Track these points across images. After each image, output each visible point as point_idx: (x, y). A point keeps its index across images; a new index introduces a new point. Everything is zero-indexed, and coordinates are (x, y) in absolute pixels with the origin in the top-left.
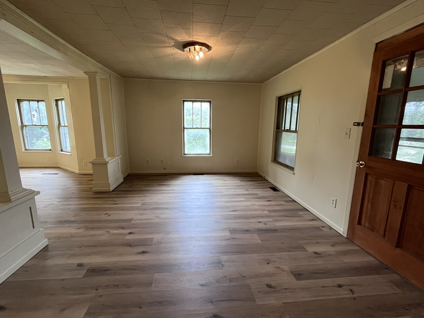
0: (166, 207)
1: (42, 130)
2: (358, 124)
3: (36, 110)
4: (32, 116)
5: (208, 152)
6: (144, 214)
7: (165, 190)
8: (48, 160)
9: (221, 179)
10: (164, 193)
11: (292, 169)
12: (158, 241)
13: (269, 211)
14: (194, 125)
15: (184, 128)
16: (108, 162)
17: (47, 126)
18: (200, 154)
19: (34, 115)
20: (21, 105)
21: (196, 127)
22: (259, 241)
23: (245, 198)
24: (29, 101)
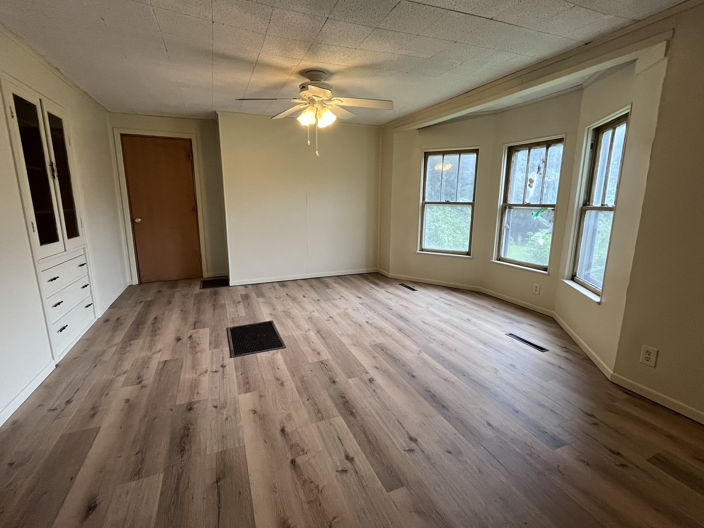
1: (539, 217)
4: (528, 183)
8: (534, 292)
17: (553, 206)
19: (532, 181)
20: (513, 159)
24: (529, 146)
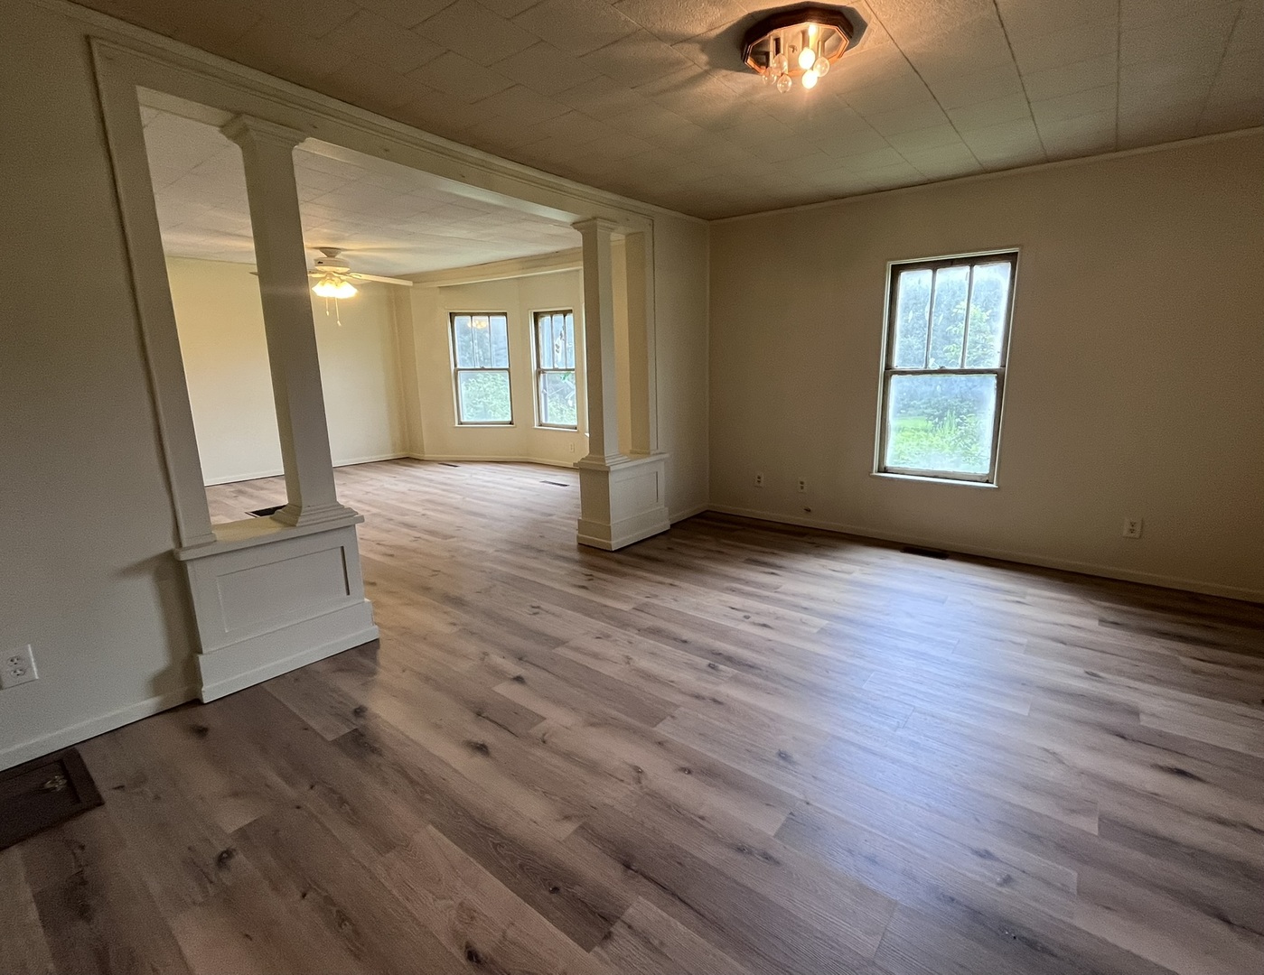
0: (684, 638)
1: (566, 380)
3: (561, 334)
4: (555, 348)
5: (983, 468)
6: (608, 636)
7: (747, 583)
9: (1008, 592)
10: (733, 590)
12: (544, 735)
14: (931, 361)
15: (889, 371)
16: (609, 467)
17: (573, 370)
18: (946, 472)
19: (558, 347)
20: (540, 324)
21: (937, 368)
24: (552, 313)
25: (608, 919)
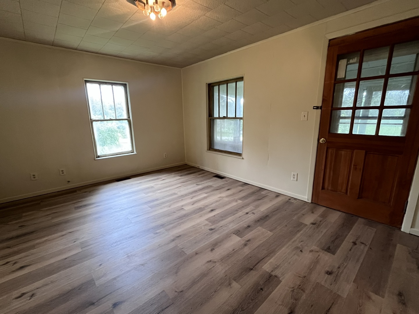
2: (317, 108)
5: (129, 148)
11: (240, 155)
13: (240, 199)
14: (106, 116)
15: (92, 121)
22: (270, 234)
23: (206, 193)
25: (270, 276)
